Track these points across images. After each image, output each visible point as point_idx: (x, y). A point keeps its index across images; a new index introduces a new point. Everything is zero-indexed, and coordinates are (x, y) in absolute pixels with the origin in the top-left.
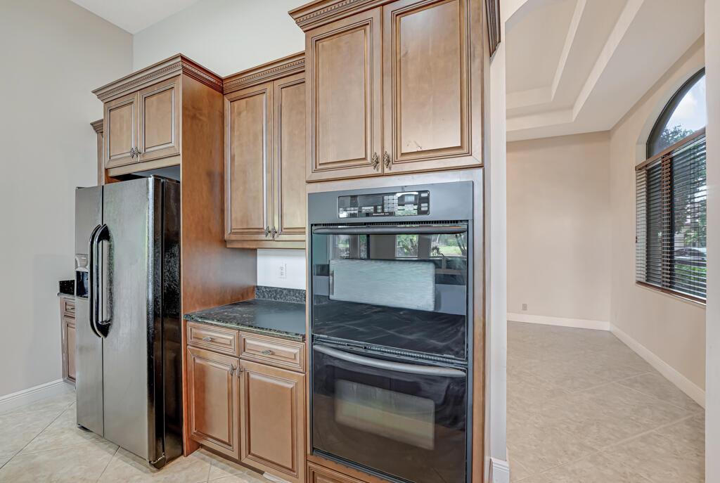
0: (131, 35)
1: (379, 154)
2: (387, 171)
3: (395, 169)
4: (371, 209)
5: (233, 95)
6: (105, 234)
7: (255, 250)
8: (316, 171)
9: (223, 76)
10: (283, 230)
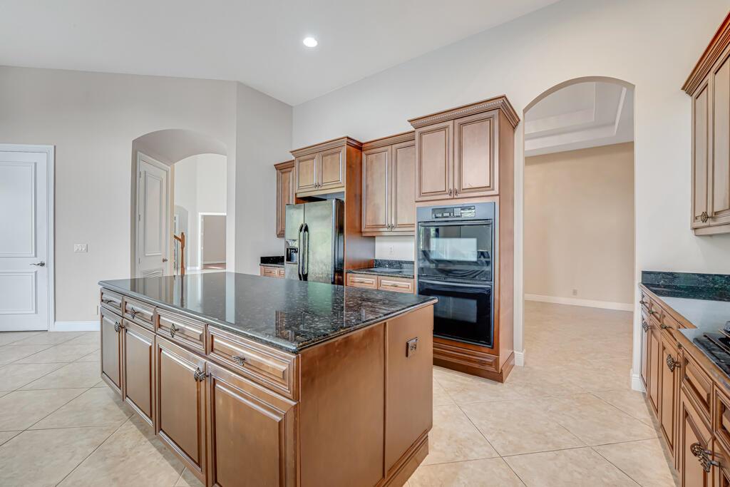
0: (292, 107)
1: (452, 188)
2: (455, 197)
3: (459, 196)
4: (448, 214)
5: (368, 152)
6: (306, 229)
7: (374, 237)
8: (420, 196)
9: (363, 141)
10: (397, 226)
